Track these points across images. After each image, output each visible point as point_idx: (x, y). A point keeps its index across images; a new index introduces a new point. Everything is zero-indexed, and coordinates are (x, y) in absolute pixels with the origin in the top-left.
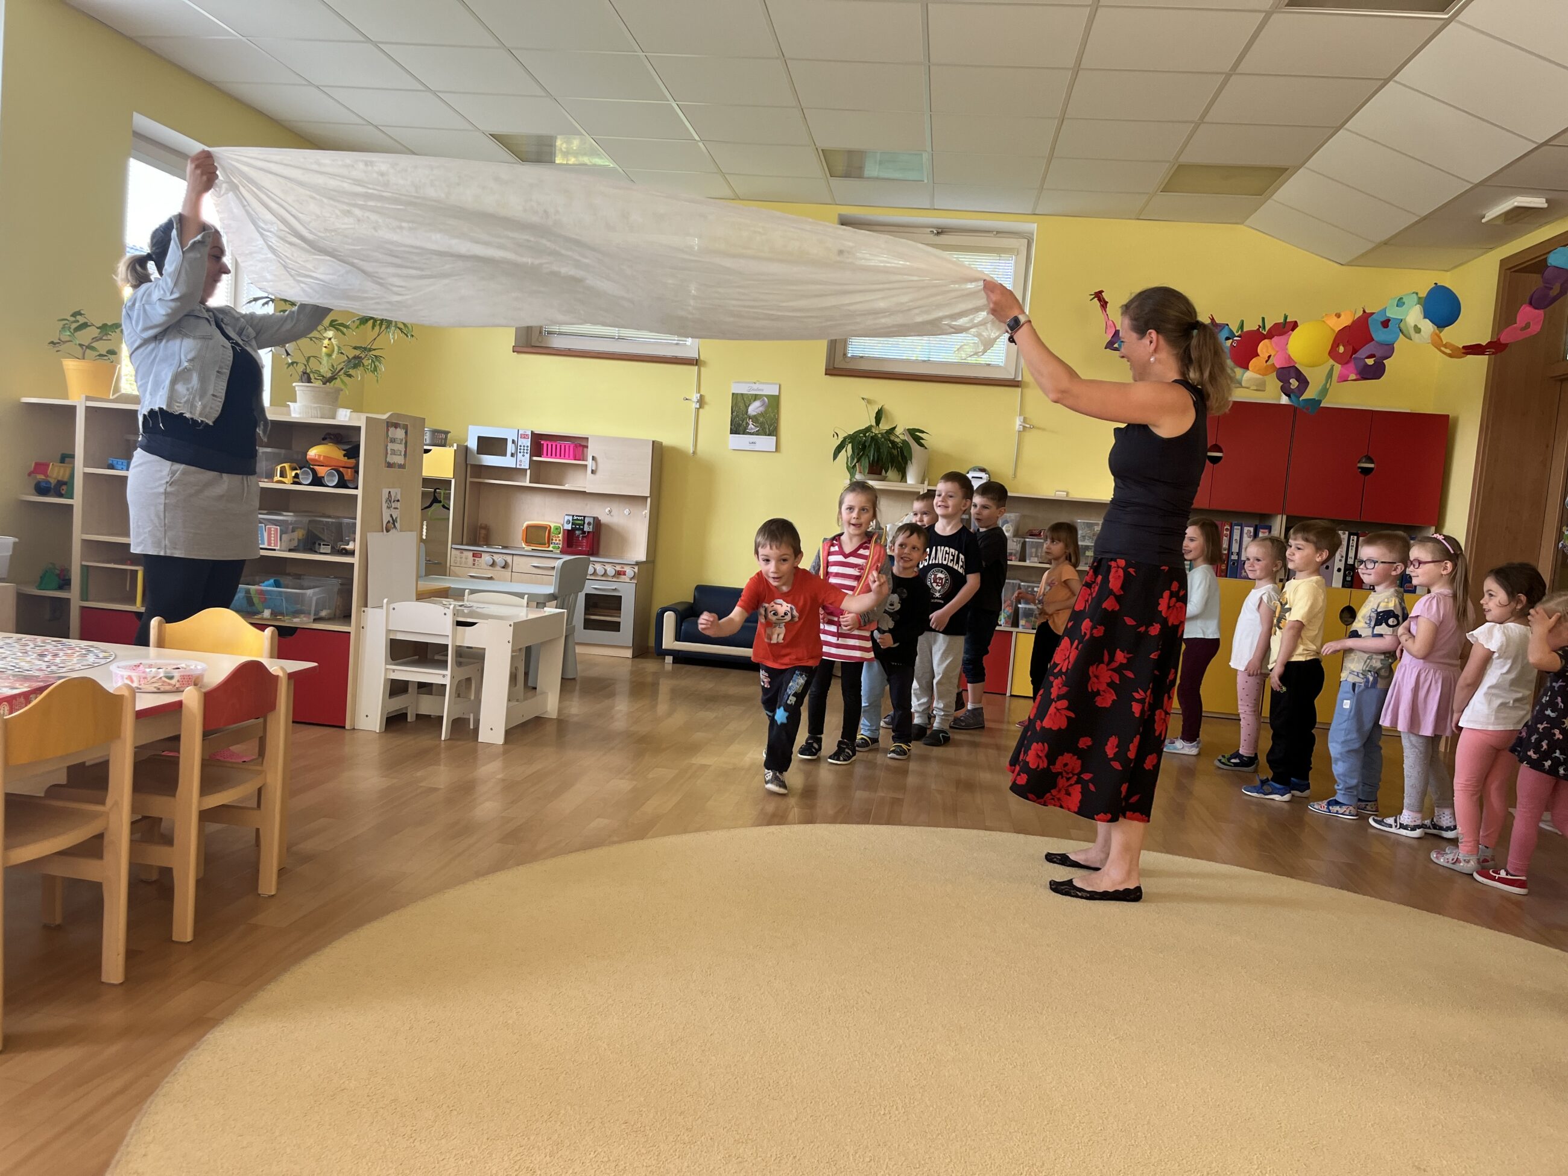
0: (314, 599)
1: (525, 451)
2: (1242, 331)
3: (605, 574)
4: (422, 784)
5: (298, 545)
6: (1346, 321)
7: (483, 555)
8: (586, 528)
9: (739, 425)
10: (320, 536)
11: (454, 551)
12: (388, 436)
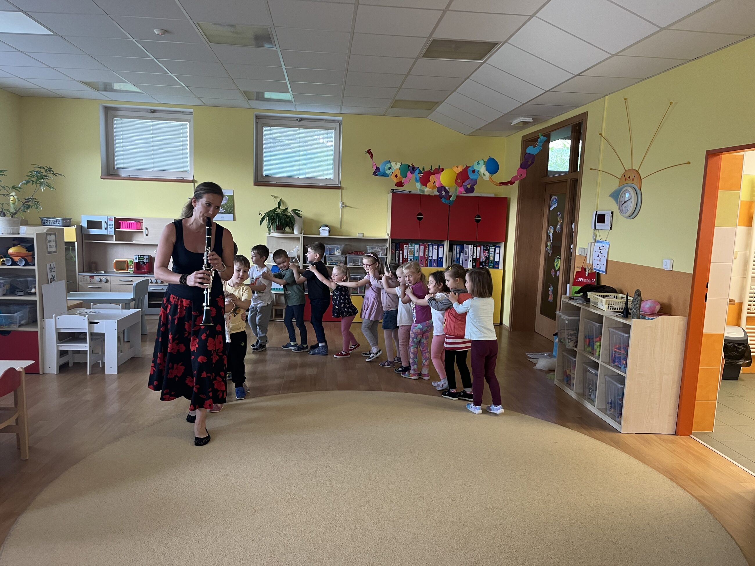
0: (18, 317)
1: (112, 226)
2: (424, 170)
3: (156, 282)
5: (7, 292)
6: (460, 169)
7: (95, 276)
8: (145, 261)
10: (17, 286)
11: (79, 276)
12: (47, 240)
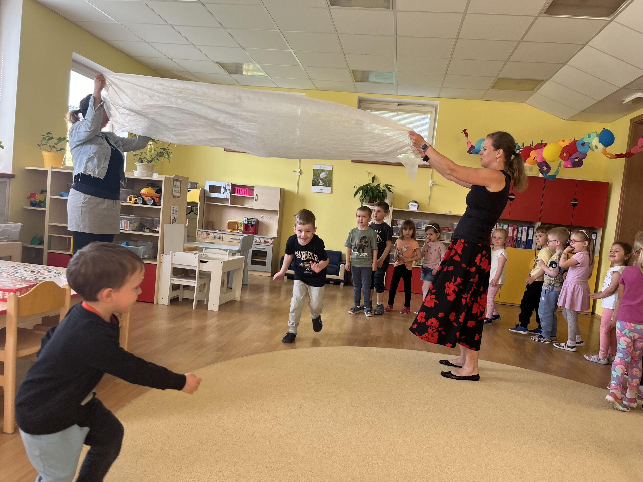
0: (142, 250)
1: (229, 191)
2: (524, 146)
3: (260, 242)
4: (185, 327)
5: (136, 228)
6: (567, 143)
7: (211, 233)
8: (253, 223)
9: (316, 182)
10: (145, 225)
11: (199, 232)
12: (173, 184)
